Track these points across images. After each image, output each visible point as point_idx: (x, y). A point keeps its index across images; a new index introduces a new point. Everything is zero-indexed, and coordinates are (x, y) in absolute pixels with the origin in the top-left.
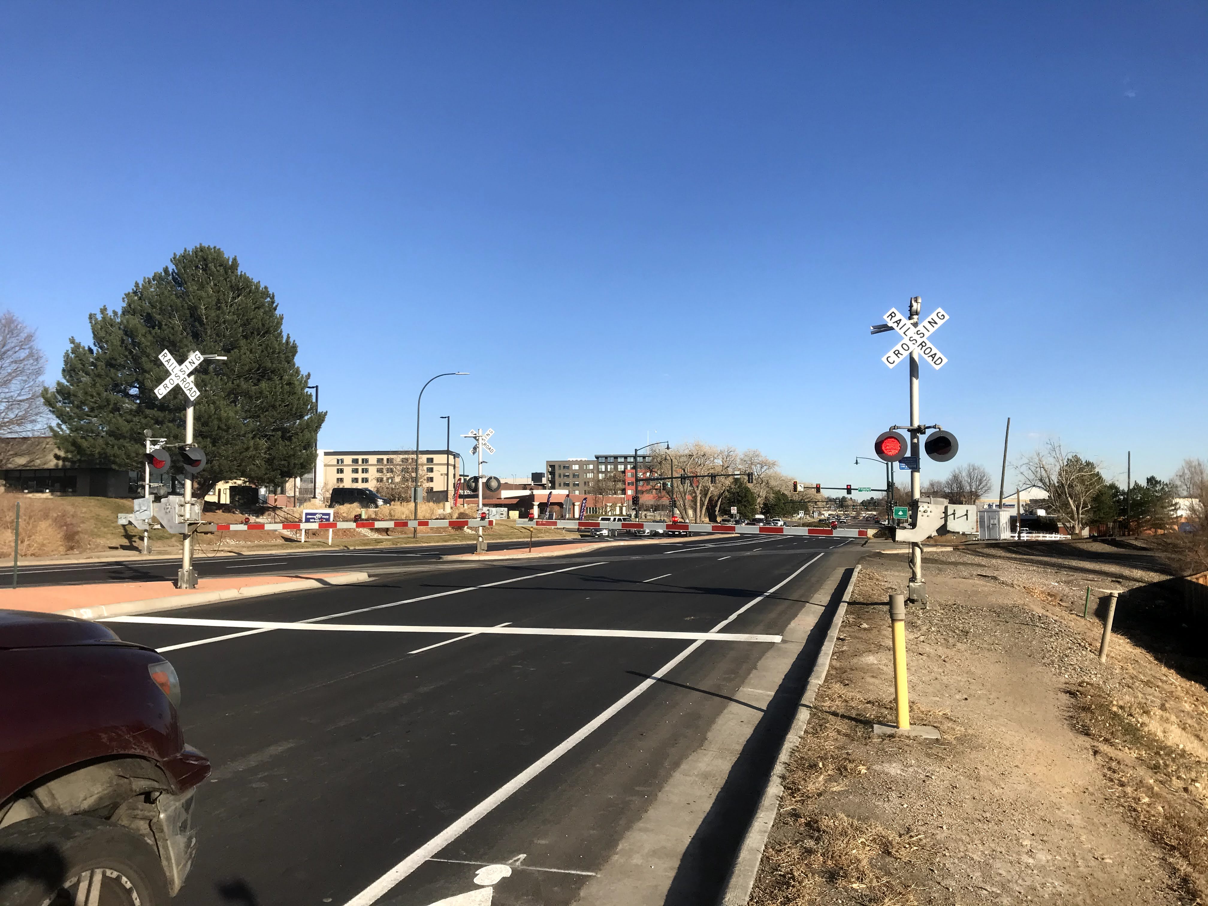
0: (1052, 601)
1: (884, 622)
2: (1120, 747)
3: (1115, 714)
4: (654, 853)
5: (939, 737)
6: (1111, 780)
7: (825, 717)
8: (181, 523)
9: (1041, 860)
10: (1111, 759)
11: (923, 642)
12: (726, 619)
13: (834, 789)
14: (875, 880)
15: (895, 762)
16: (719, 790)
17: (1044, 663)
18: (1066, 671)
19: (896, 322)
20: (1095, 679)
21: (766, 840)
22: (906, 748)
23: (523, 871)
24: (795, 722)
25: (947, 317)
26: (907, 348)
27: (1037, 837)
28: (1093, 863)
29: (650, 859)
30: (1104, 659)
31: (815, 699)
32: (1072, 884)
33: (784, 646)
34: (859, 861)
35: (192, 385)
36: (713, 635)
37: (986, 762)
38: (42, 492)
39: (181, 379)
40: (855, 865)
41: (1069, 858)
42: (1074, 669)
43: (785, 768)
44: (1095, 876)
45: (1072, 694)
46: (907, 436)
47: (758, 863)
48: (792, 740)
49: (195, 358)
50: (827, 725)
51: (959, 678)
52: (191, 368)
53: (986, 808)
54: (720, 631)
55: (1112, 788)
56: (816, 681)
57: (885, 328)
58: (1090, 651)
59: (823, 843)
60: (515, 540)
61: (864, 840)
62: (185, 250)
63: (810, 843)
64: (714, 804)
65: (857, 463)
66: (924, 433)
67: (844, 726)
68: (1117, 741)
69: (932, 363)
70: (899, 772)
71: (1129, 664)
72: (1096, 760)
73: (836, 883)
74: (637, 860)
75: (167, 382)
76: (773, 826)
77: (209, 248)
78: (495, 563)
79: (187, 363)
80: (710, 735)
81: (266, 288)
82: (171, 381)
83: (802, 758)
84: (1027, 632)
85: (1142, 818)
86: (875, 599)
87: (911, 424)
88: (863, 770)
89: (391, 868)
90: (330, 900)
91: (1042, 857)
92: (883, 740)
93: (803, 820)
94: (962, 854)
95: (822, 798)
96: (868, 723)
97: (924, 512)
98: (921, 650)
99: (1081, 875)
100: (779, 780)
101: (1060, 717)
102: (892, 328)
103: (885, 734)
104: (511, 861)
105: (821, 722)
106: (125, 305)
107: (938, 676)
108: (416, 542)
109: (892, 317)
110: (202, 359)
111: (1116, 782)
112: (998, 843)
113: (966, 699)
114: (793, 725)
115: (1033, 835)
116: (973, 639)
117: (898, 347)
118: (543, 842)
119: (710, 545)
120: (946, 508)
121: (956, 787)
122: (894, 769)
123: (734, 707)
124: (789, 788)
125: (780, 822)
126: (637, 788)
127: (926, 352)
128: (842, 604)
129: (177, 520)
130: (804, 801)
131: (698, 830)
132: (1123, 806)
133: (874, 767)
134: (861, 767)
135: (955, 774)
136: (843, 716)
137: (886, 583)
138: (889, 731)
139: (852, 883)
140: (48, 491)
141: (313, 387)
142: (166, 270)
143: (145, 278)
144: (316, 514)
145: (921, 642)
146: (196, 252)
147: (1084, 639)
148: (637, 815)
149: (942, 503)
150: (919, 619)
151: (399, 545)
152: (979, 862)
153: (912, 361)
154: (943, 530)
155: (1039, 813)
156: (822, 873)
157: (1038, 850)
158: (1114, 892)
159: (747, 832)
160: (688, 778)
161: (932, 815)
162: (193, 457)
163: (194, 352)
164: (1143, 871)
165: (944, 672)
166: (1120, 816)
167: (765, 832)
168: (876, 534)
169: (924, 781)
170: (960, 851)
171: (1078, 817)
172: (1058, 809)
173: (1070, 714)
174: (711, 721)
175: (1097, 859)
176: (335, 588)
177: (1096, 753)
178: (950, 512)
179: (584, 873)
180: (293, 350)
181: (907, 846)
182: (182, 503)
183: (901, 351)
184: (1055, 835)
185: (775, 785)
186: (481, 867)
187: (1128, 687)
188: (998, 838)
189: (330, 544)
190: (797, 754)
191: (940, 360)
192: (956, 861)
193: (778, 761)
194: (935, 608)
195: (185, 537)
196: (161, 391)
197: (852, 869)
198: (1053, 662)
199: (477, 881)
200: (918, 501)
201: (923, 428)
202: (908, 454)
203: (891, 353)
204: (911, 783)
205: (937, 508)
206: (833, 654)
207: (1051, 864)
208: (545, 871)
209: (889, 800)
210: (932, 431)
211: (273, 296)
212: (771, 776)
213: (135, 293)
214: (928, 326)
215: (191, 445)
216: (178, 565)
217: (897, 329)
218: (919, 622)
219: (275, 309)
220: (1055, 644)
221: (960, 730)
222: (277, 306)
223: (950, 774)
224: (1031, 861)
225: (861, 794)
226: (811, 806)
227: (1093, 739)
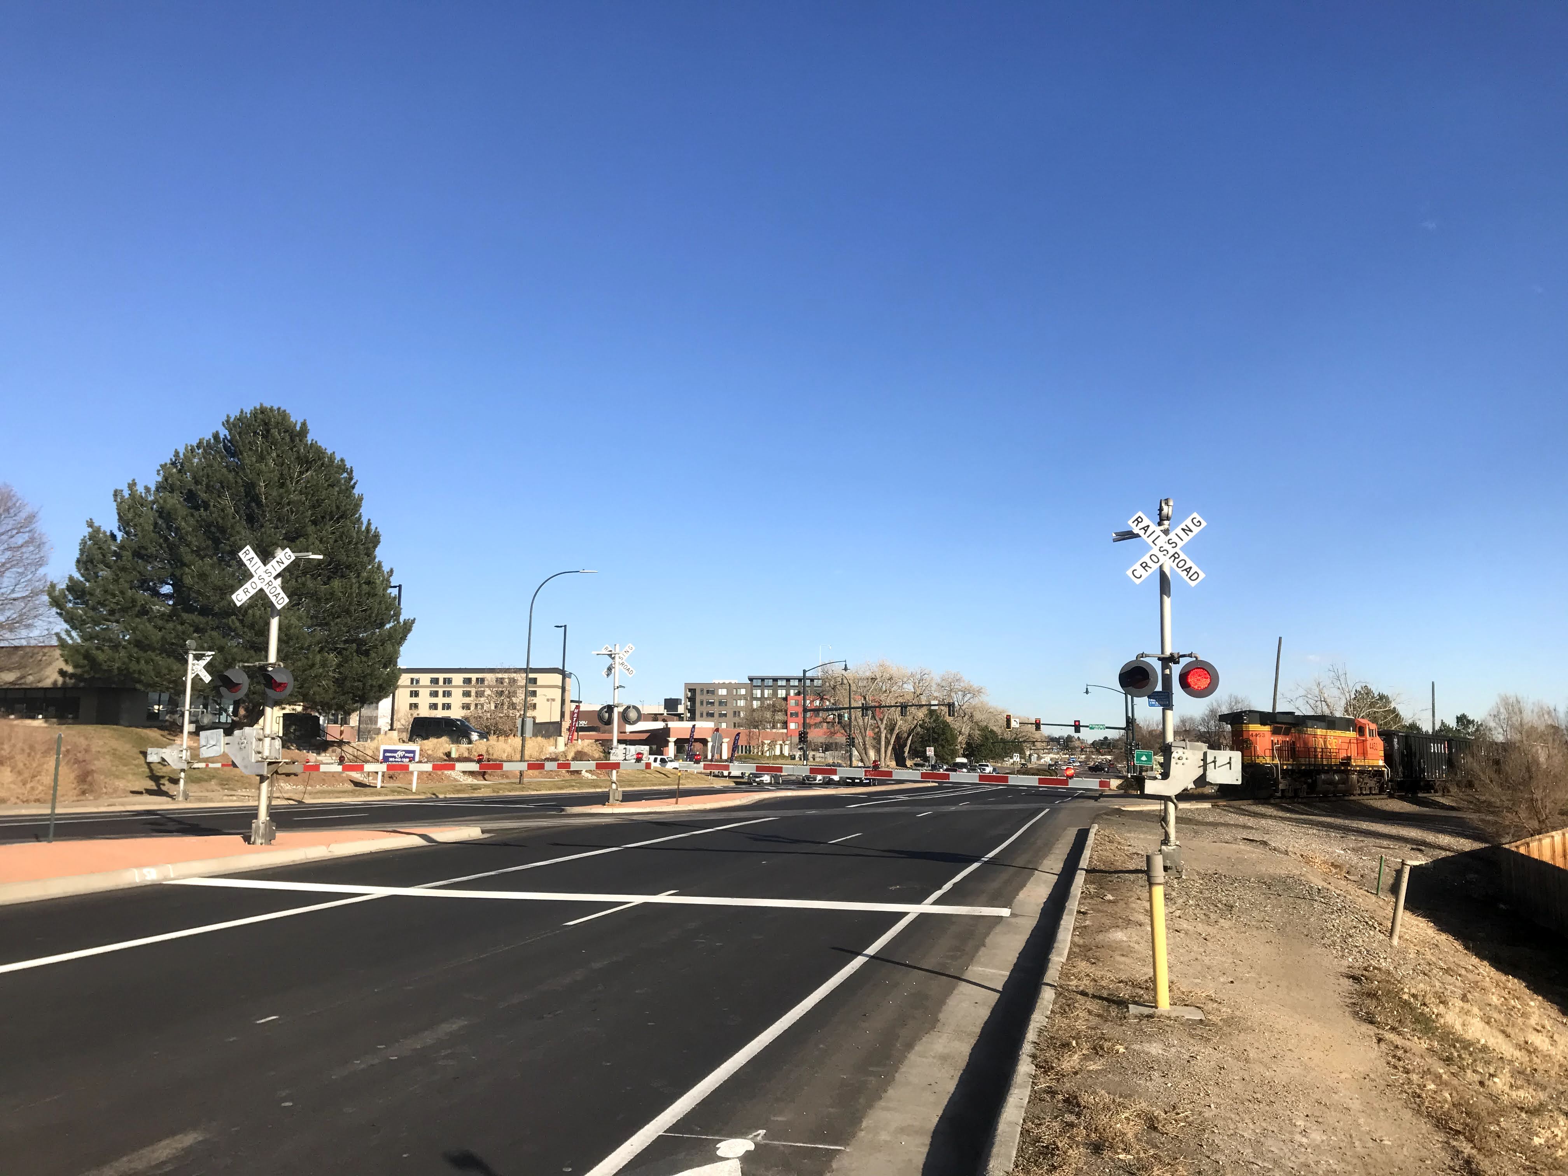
0: (1336, 873)
1: (1130, 893)
2: (1409, 1037)
3: (1406, 1003)
4: (902, 1130)
5: (1204, 1018)
6: (1395, 1067)
7: (1072, 996)
8: (259, 762)
9: (1315, 1140)
10: (1397, 1047)
11: (1180, 917)
12: (940, 888)
13: (1091, 1068)
14: (1142, 1152)
15: (1155, 1042)
16: (962, 1072)
17: (1324, 944)
18: (1351, 954)
19: (1143, 528)
20: (1384, 964)
21: (1023, 1115)
22: (1167, 1029)
23: (766, 1144)
24: (1039, 1001)
25: (1204, 524)
26: (1156, 560)
27: (1312, 1119)
28: (1371, 1144)
29: (899, 1136)
30: (1395, 941)
31: (1059, 978)
32: (1348, 1163)
33: (1013, 920)
34: (1125, 1134)
35: (279, 590)
36: (927, 907)
37: (1256, 1045)
38: (33, 718)
39: (266, 582)
40: (1120, 1138)
41: (1346, 1140)
42: (1360, 952)
43: (1035, 1047)
44: (1373, 1155)
45: (1356, 979)
46: (1157, 666)
47: (1018, 1136)
48: (1038, 1019)
49: (285, 557)
50: (1075, 1005)
51: (1224, 959)
52: (279, 569)
53: (1257, 1089)
54: (935, 903)
55: (1396, 1075)
56: (1058, 958)
57: (1130, 535)
58: (1380, 931)
59: (1085, 1117)
60: (649, 788)
61: (1127, 1115)
62: (242, 412)
63: (1072, 1118)
64: (957, 1085)
65: (1087, 692)
66: (1178, 662)
67: (1094, 1006)
68: (1405, 1030)
69: (1187, 579)
70: (1160, 1052)
71: (1427, 949)
72: (1379, 1047)
73: (1102, 1154)
74: (884, 1136)
75: (247, 585)
76: (1029, 1102)
77: (271, 409)
78: (635, 817)
79: (273, 562)
80: (941, 1016)
81: (342, 460)
82: (254, 585)
83: (1052, 1037)
84: (1303, 906)
85: (1427, 1104)
86: (1119, 866)
87: (1163, 652)
88: (1122, 1050)
89: (626, 1140)
90: (570, 1170)
91: (1317, 1136)
92: (1141, 1020)
93: (1060, 1097)
94: (1232, 1132)
95: (1078, 1076)
96: (1122, 1004)
97: (1179, 759)
98: (1177, 927)
99: (1358, 1155)
100: (1030, 1059)
101: (1341, 1004)
102: (1138, 536)
103: (1142, 1015)
104: (751, 1136)
105: (1069, 1002)
106: (160, 479)
107: (1199, 957)
108: (522, 789)
109: (1139, 522)
110: (293, 558)
111: (1401, 1069)
112: (1270, 1123)
113: (1232, 982)
114: (1038, 1004)
115: (1307, 1116)
116: (1239, 914)
117: (1146, 558)
118: (779, 1119)
119: (902, 798)
120: (1205, 754)
121: (1224, 1068)
122: (1155, 1049)
123: (963, 987)
124: (1041, 1067)
125: (1036, 1098)
126: (871, 1069)
127: (1180, 565)
128: (1079, 871)
129: (254, 758)
130: (1059, 1079)
131: (944, 1110)
132: (1406, 1093)
133: (1133, 1047)
134: (1118, 1047)
135: (1222, 1056)
136: (1094, 996)
137: (1130, 848)
138: (1146, 1011)
139: (1118, 1154)
140: (40, 716)
141: (395, 587)
142: (216, 436)
143: (186, 445)
144: (399, 751)
145: (1176, 917)
146: (255, 414)
147: (1373, 918)
148: (877, 1095)
149: (1200, 749)
150: (1174, 890)
151: (501, 793)
152: (1250, 1140)
153: (1163, 575)
154: (1201, 781)
155: (1314, 1096)
156: (1087, 1145)
157: (1312, 1130)
158: (1392, 1171)
159: (1002, 1107)
160: (924, 1059)
161: (1199, 1094)
162: (279, 678)
163: (283, 550)
164: (1424, 1153)
165: (1205, 952)
166: (1402, 1102)
167: (1022, 1107)
168: (1120, 784)
169: (1188, 1061)
170: (1230, 1129)
171: (1355, 1101)
172: (1336, 1093)
173: (1353, 1001)
174: (941, 1002)
175: (1375, 1141)
176: (445, 846)
177: (1380, 1040)
178: (1210, 759)
179: (832, 1147)
180: (375, 540)
181: (1174, 1122)
182: (261, 737)
183: (1150, 563)
184: (1331, 1117)
185: (1026, 1064)
186: (720, 1141)
187: (1425, 974)
188: (1270, 1118)
189: (414, 791)
190: (1046, 1034)
191: (1196, 575)
192: (1226, 1138)
193: (1026, 1040)
194: (1192, 878)
195: (263, 779)
196: (240, 597)
197: (1117, 1142)
198: (1334, 943)
199: (719, 1153)
200: (1171, 746)
201: (1176, 656)
202: (1159, 688)
203: (1137, 566)
204: (1174, 1063)
205: (1193, 754)
206: (1074, 930)
207: (1326, 1144)
208: (791, 1146)
209: (1151, 1079)
210: (1187, 660)
211: (352, 471)
212: (1019, 1055)
213: (174, 464)
214: (1182, 534)
215: (275, 664)
216: (253, 813)
217: (1144, 537)
218: (1174, 894)
219: (353, 487)
220: (1337, 921)
221: (1226, 1011)
222: (355, 483)
223: (1217, 1055)
224: (1304, 1140)
225: (1120, 1073)
226: (1068, 1085)
227: (1378, 1027)
